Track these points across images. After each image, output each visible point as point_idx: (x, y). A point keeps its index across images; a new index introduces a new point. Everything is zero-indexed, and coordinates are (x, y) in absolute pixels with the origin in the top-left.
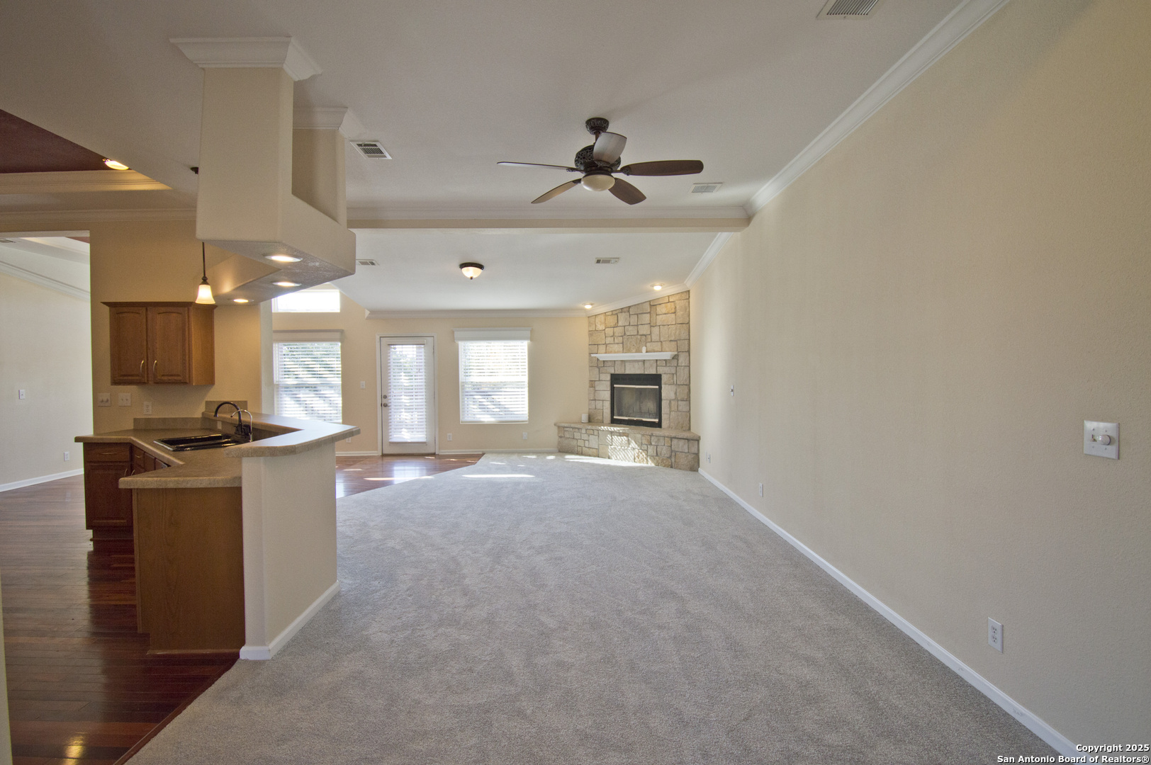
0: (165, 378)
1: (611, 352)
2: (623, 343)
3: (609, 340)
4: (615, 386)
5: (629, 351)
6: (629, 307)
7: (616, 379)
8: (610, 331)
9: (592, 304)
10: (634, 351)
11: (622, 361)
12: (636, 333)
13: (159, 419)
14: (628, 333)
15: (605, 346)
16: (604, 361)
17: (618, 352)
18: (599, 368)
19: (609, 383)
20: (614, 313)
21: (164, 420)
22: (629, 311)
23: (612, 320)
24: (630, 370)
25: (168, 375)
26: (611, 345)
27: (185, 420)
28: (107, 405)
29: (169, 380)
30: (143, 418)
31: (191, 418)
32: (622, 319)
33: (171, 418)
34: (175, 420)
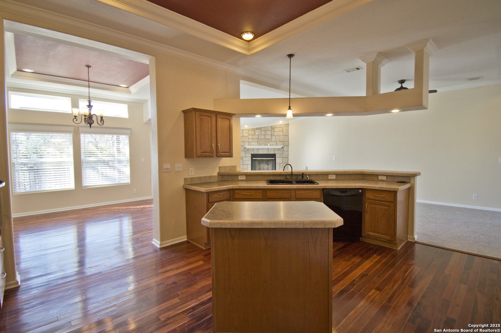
1: (252, 145)
2: (257, 142)
3: (250, 140)
4: (253, 159)
5: (261, 145)
6: (261, 128)
7: (253, 156)
8: (251, 137)
9: (247, 125)
10: (264, 145)
11: (257, 149)
12: (264, 138)
13: (198, 177)
14: (260, 138)
15: (248, 143)
16: (248, 149)
17: (255, 145)
18: (245, 152)
19: (250, 158)
20: (253, 129)
21: (200, 178)
22: (261, 129)
23: (252, 133)
24: (261, 152)
26: (252, 142)
27: (210, 177)
28: (168, 171)
29: (225, 155)
30: (189, 178)
31: (213, 176)
32: (257, 132)
33: (203, 177)
34: (205, 177)
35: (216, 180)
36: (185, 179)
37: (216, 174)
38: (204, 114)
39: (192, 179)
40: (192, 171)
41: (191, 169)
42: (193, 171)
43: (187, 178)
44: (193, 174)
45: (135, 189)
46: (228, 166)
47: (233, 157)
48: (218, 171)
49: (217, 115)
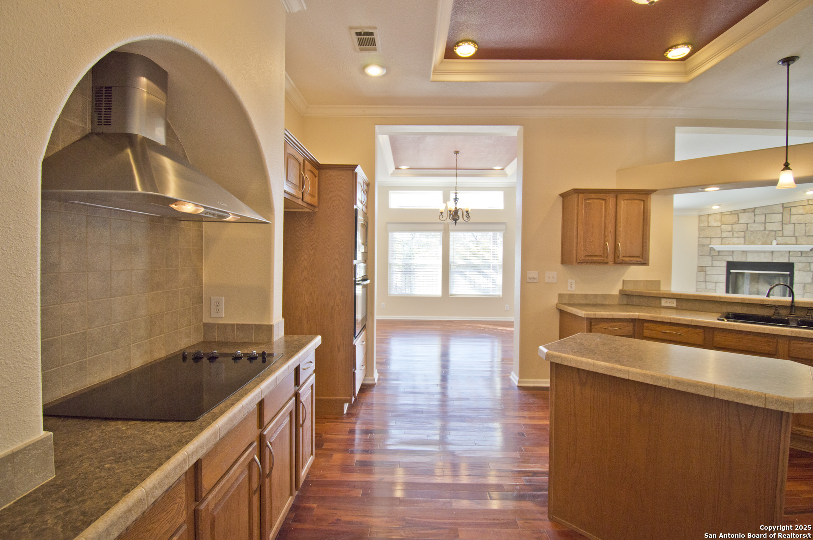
0: (627, 259)
1: (729, 244)
2: (745, 237)
3: (724, 235)
4: (732, 271)
5: (753, 243)
6: (755, 208)
7: (731, 265)
8: (729, 228)
9: (719, 205)
10: (761, 243)
11: (743, 251)
12: (762, 229)
13: (582, 295)
14: (749, 229)
15: (720, 239)
16: (719, 252)
17: (738, 244)
18: (712, 257)
19: (725, 269)
20: (734, 213)
21: (586, 296)
22: (754, 212)
23: (733, 219)
24: (751, 259)
25: (630, 257)
26: (729, 239)
27: (604, 297)
28: (535, 281)
29: (631, 261)
30: (567, 294)
31: (610, 295)
32: (744, 219)
33: (592, 295)
34: (595, 296)
35: (616, 302)
36: (560, 296)
37: (616, 292)
38: (593, 196)
39: (571, 296)
40: (571, 284)
41: (570, 281)
42: (574, 286)
43: (563, 295)
44: (573, 289)
45: (508, 305)
46: (641, 281)
47: (648, 265)
48: (621, 288)
49: (619, 196)
